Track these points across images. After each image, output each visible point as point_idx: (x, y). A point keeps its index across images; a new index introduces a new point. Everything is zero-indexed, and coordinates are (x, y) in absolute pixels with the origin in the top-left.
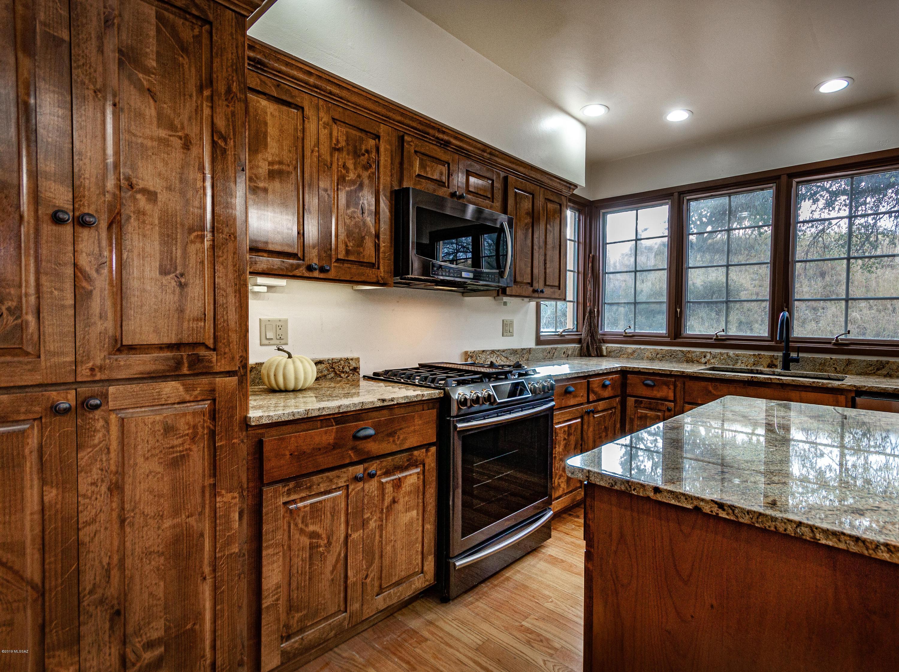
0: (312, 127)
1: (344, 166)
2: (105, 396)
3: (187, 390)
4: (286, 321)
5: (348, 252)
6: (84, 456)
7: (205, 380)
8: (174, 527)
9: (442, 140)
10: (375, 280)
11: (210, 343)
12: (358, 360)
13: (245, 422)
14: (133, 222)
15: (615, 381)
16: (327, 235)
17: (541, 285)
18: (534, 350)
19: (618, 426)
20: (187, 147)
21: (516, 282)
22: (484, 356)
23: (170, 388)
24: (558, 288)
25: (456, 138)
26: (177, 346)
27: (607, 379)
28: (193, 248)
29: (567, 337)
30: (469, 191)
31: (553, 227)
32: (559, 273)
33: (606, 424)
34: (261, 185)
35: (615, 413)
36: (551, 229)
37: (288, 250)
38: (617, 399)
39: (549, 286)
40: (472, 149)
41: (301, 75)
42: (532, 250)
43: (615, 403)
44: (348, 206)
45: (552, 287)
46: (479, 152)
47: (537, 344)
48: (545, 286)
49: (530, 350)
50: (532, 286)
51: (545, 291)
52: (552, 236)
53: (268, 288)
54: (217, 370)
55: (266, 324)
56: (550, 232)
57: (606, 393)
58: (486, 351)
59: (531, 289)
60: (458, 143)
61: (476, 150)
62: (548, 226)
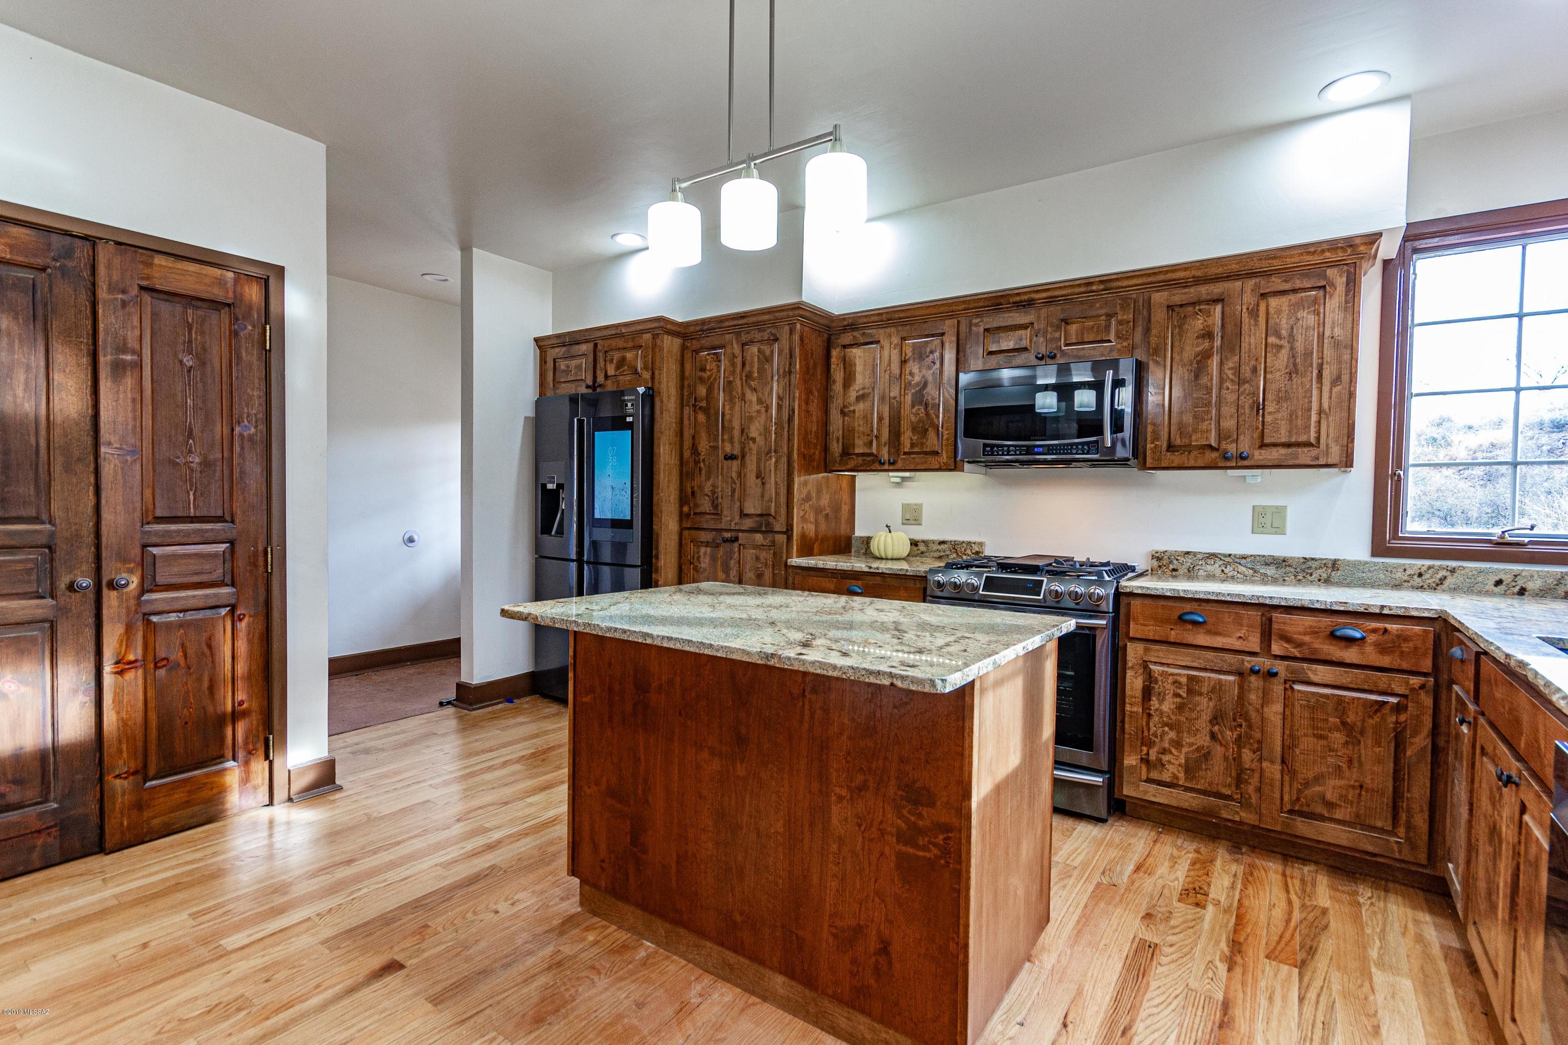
1: (911, 372)
2: (738, 538)
3: (764, 539)
4: (921, 506)
5: (913, 445)
6: (732, 563)
7: (771, 535)
9: (1021, 302)
10: (937, 467)
11: (773, 514)
12: (983, 545)
13: (786, 564)
14: (748, 455)
15: (1403, 638)
16: (895, 434)
17: (1245, 445)
18: (1356, 565)
19: (1420, 741)
20: (767, 411)
21: (1171, 447)
22: (1189, 561)
23: (759, 537)
24: (1311, 445)
25: (1037, 292)
26: (761, 515)
27: (1355, 627)
28: (768, 463)
29: (1531, 549)
30: (1067, 345)
31: (1291, 336)
32: (1314, 418)
33: (1351, 718)
34: (852, 408)
35: (1399, 709)
36: (1284, 343)
37: (867, 451)
38: (1415, 681)
39: (1275, 445)
40: (1069, 291)
41: (876, 318)
42: (1220, 388)
43: (1398, 684)
44: (913, 406)
45: (1288, 445)
46: (1082, 289)
47: (1374, 554)
48: (1263, 446)
49: (1335, 565)
50: (1217, 450)
51: (1260, 455)
52: (1284, 354)
53: (903, 479)
54: (776, 530)
55: (906, 507)
56: (1280, 347)
57: (1351, 655)
58: (1195, 554)
59: (1215, 455)
60: (1044, 295)
61: (1077, 290)
62: (1272, 340)
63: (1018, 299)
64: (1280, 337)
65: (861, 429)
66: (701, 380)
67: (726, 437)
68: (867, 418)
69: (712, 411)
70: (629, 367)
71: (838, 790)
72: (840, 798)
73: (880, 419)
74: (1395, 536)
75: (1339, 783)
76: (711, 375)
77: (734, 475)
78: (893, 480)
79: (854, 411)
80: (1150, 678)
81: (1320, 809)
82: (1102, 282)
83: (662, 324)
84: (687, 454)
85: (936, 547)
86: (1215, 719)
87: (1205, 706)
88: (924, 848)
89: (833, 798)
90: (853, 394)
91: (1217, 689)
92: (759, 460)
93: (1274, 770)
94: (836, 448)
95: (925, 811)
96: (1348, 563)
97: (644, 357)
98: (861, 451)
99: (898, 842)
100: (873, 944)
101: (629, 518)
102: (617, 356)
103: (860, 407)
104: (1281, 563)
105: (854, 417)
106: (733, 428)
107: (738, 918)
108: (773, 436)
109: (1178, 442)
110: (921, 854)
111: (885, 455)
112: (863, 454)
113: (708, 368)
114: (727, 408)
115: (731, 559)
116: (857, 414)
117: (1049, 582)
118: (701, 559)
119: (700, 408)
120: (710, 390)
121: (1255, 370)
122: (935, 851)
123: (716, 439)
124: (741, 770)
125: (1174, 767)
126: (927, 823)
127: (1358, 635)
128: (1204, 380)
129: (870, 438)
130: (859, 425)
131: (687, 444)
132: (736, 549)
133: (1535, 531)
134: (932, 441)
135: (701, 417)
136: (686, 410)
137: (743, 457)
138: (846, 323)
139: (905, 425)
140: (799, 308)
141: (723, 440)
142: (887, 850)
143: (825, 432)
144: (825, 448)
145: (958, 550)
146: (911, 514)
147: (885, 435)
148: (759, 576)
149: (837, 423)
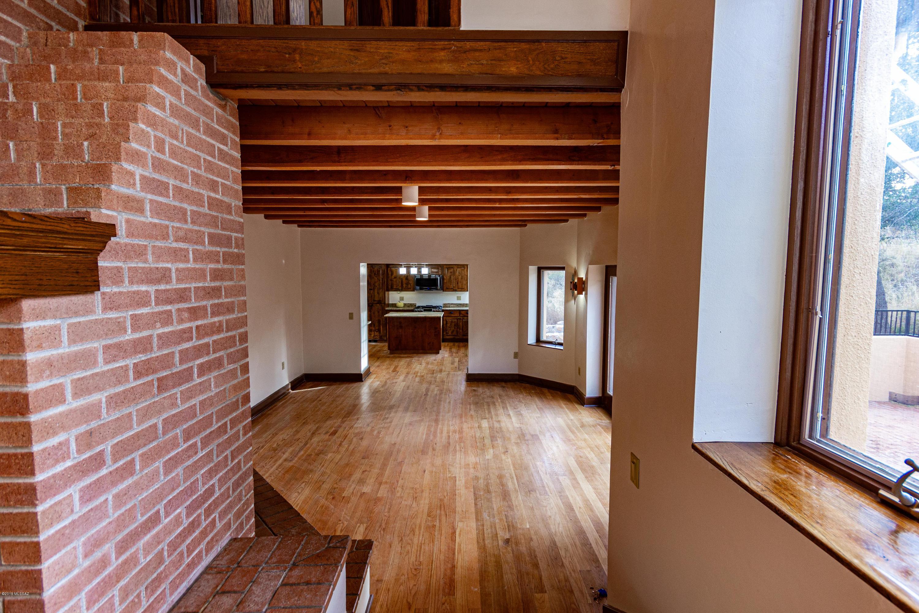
4: (404, 297)
5: (406, 287)
13: (385, 309)
16: (402, 285)
17: (457, 288)
20: (379, 280)
23: (378, 305)
24: (463, 288)
26: (378, 300)
28: (380, 290)
30: (431, 272)
31: (461, 274)
32: (464, 285)
42: (453, 281)
44: (405, 280)
45: (461, 288)
48: (459, 288)
50: (453, 289)
51: (458, 290)
52: (460, 276)
53: (401, 292)
54: (382, 303)
55: (400, 298)
58: (450, 304)
64: (459, 274)
73: (399, 282)
78: (398, 293)
79: (393, 280)
80: (447, 321)
85: (407, 305)
86: (455, 325)
87: (453, 324)
90: (393, 277)
91: (455, 322)
92: (378, 290)
93: (461, 331)
94: (390, 287)
99: (434, 333)
103: (395, 280)
104: (461, 304)
109: (448, 288)
110: (436, 333)
111: (400, 288)
112: (395, 288)
117: (433, 309)
121: (457, 278)
122: (438, 333)
125: (450, 333)
126: (437, 330)
128: (451, 279)
129: (397, 285)
130: (395, 283)
132: (373, 308)
134: (409, 286)
137: (374, 289)
139: (404, 283)
143: (387, 284)
144: (387, 287)
145: (411, 305)
146: (402, 299)
147: (400, 285)
148: (379, 312)
149: (390, 282)
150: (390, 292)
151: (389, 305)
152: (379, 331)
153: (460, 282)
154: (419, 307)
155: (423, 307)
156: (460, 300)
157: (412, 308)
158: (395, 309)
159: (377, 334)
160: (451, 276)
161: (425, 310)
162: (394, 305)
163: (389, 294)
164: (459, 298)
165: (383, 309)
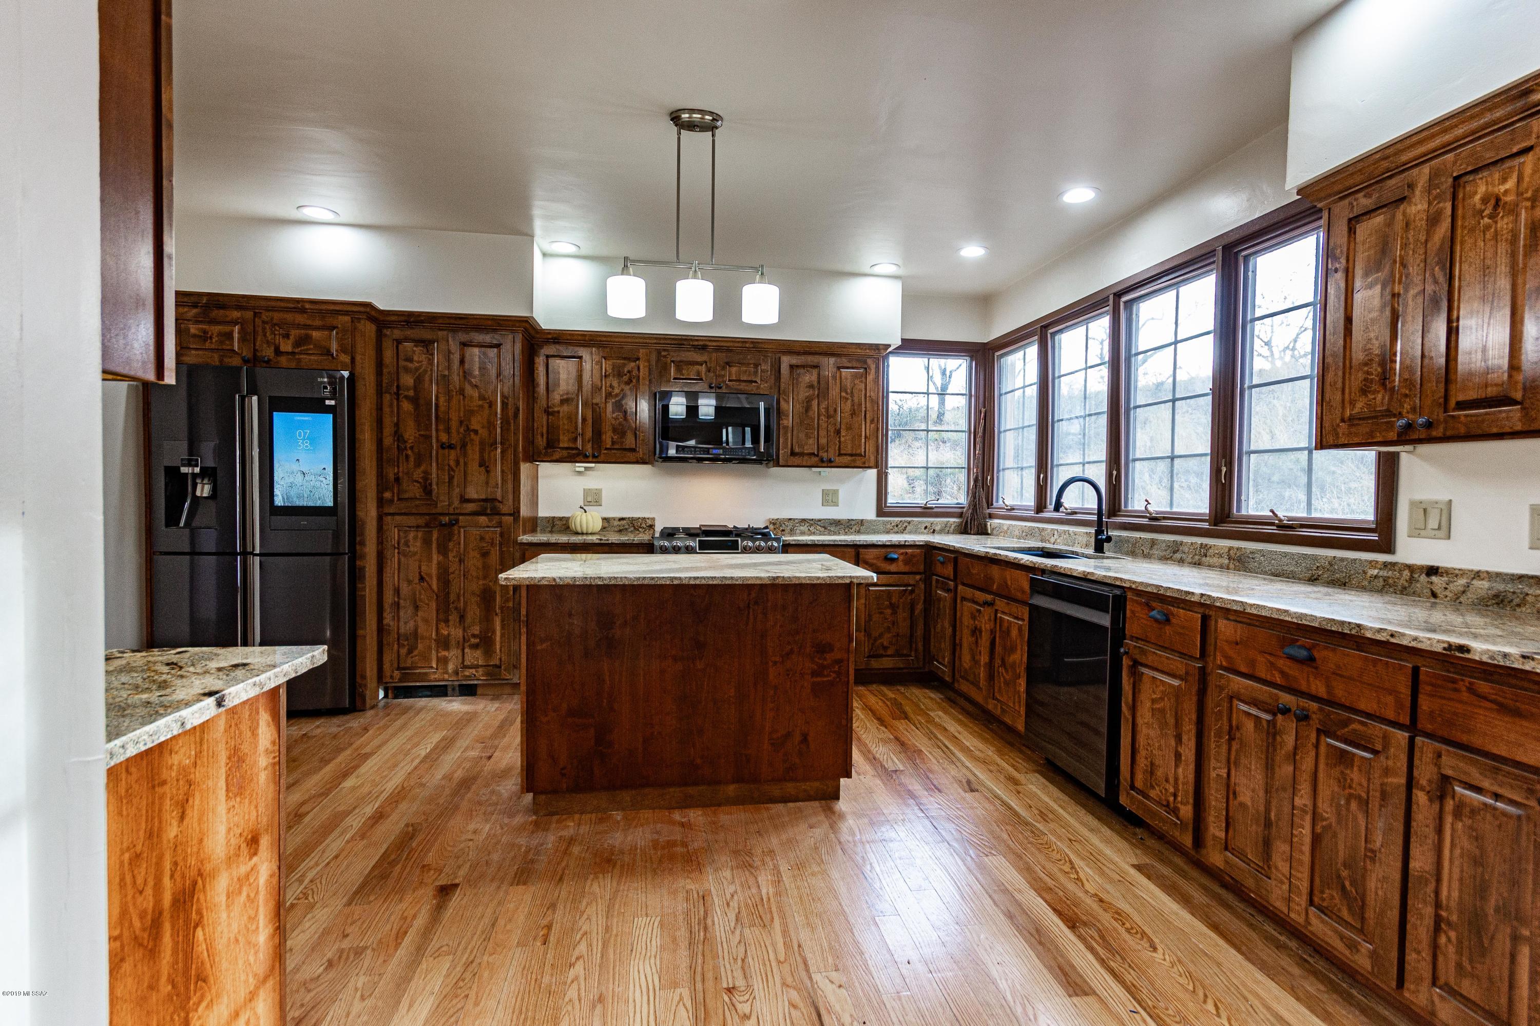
0: (587, 366)
1: (611, 386)
2: (457, 521)
3: (489, 521)
4: (600, 490)
5: (613, 443)
6: (451, 544)
7: (497, 517)
8: (484, 584)
9: (698, 345)
10: (635, 460)
11: (500, 499)
12: (653, 519)
13: (515, 542)
14: (469, 445)
15: (913, 556)
16: (598, 434)
17: (832, 454)
18: (870, 522)
19: (920, 607)
20: (490, 406)
21: (793, 454)
22: (790, 524)
23: (483, 519)
24: (861, 455)
25: (710, 341)
26: (485, 500)
27: (895, 552)
28: (492, 454)
29: (936, 510)
30: (730, 381)
31: (852, 392)
32: (863, 440)
33: (894, 600)
34: (556, 409)
35: (912, 592)
36: (848, 396)
37: (571, 445)
38: (918, 577)
39: (845, 455)
40: (731, 344)
41: (580, 338)
42: (818, 420)
43: (911, 579)
44: (613, 412)
45: (851, 455)
46: (740, 345)
47: (878, 515)
48: (840, 455)
49: (862, 522)
50: (817, 456)
51: (838, 460)
52: (849, 402)
53: (586, 468)
54: (503, 512)
55: (587, 492)
56: (847, 399)
57: (893, 568)
58: (794, 520)
59: (816, 459)
60: (714, 344)
61: (737, 345)
62: (843, 394)
63: (696, 343)
64: (847, 393)
65: (566, 427)
66: (407, 370)
67: (441, 427)
68: (572, 417)
69: (422, 401)
70: (316, 346)
71: (773, 659)
72: (775, 663)
73: (584, 420)
74: (886, 506)
75: (889, 635)
76: (420, 367)
77: (452, 463)
78: (578, 469)
79: (558, 412)
81: (882, 652)
82: (752, 342)
83: (368, 310)
84: (388, 441)
85: (616, 523)
88: (828, 676)
89: (771, 664)
90: (556, 398)
92: (482, 451)
94: (539, 442)
95: (828, 656)
96: (868, 521)
97: (340, 341)
98: (566, 445)
99: (812, 677)
100: (797, 738)
101: (331, 504)
102: (294, 333)
103: (565, 409)
104: (838, 523)
105: (558, 416)
106: (449, 419)
107: (699, 761)
108: (499, 430)
109: (797, 450)
110: (825, 679)
111: (589, 451)
112: (567, 448)
113: (416, 358)
114: (442, 400)
115: (450, 540)
116: (561, 414)
117: (742, 542)
118: (411, 543)
119: (406, 397)
120: (419, 380)
121: (835, 410)
122: (833, 675)
123: (428, 427)
124: (700, 665)
126: (829, 661)
127: (895, 556)
128: (810, 413)
129: (574, 435)
130: (564, 424)
131: (388, 430)
132: (456, 532)
133: (939, 502)
134: (631, 440)
135: (407, 406)
136: (387, 398)
137: (464, 446)
138: (550, 336)
139: (606, 427)
140: (527, 321)
141: (437, 430)
142: (806, 684)
143: (530, 429)
144: (530, 441)
145: (634, 524)
146: (593, 499)
147: (589, 434)
148: (485, 554)
149: (541, 421)
150: (545, 469)
151: (534, 524)
152: (485, 642)
153: (849, 428)
154: (669, 533)
155: (690, 533)
156: (836, 504)
157: (644, 537)
158: (563, 539)
159: (474, 656)
160: (809, 400)
161: (705, 547)
162: (562, 524)
163: (535, 478)
164: (829, 498)
165: (507, 538)
